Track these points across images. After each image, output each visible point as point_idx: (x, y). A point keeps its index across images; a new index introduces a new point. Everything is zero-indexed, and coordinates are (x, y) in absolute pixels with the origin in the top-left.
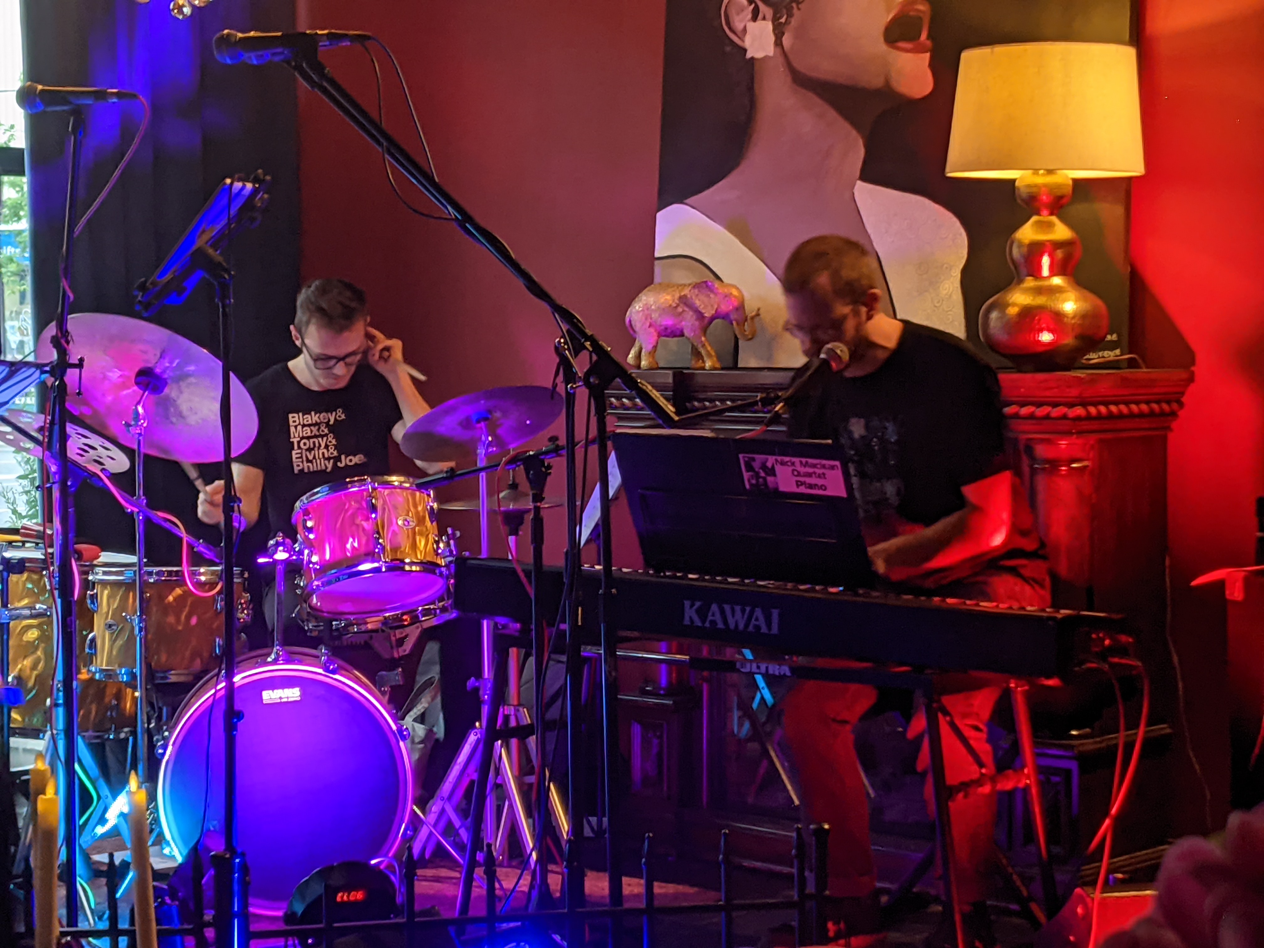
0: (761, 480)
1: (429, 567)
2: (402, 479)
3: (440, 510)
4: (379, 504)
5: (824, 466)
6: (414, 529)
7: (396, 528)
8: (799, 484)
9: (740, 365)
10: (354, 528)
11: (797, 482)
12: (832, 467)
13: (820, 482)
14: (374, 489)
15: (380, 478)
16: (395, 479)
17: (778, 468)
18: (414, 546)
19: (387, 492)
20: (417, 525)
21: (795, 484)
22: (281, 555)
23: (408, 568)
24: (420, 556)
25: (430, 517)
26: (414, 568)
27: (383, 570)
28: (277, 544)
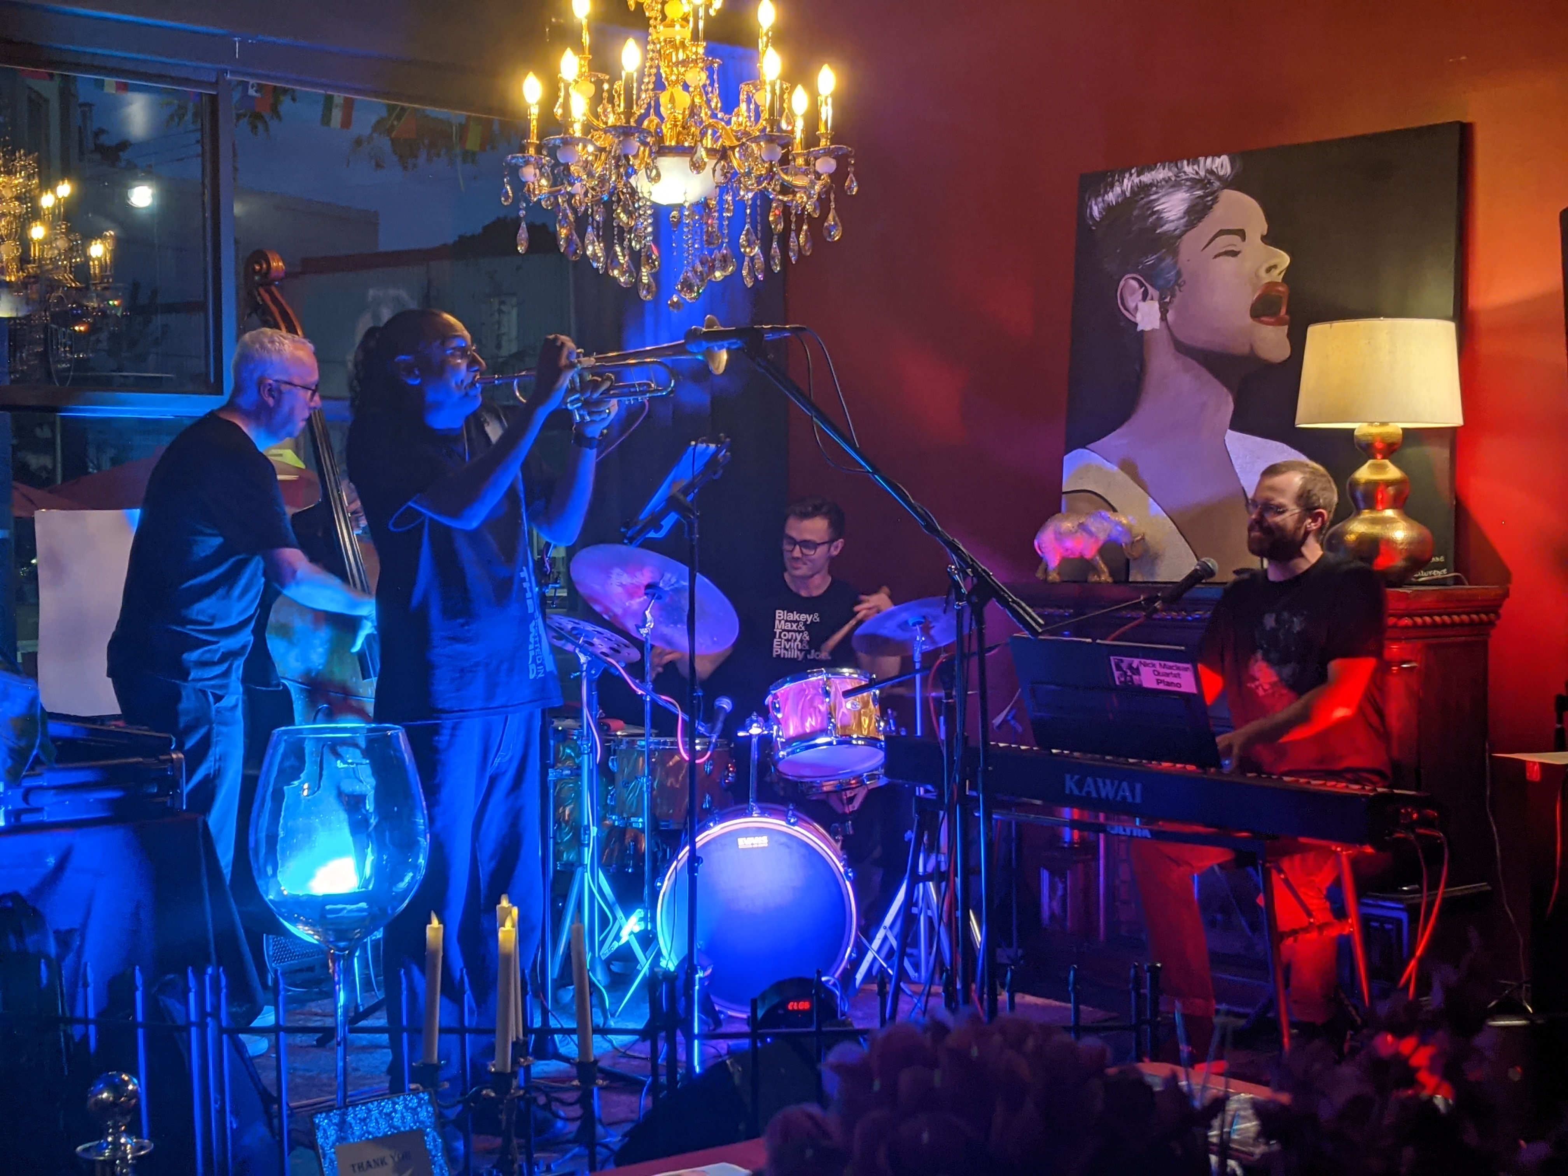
0: (1128, 678)
1: (871, 741)
3: (882, 696)
4: (832, 691)
5: (1178, 668)
6: (860, 712)
7: (846, 711)
8: (1159, 682)
9: (1130, 580)
10: (812, 710)
11: (1157, 680)
12: (1186, 669)
13: (1176, 680)
14: (828, 679)
15: (832, 670)
16: (845, 671)
17: (1142, 668)
18: (860, 724)
19: (838, 681)
20: (862, 708)
21: (1155, 682)
22: (755, 730)
23: (854, 742)
24: (865, 733)
25: (874, 702)
26: (860, 742)
27: (835, 743)
28: (753, 722)
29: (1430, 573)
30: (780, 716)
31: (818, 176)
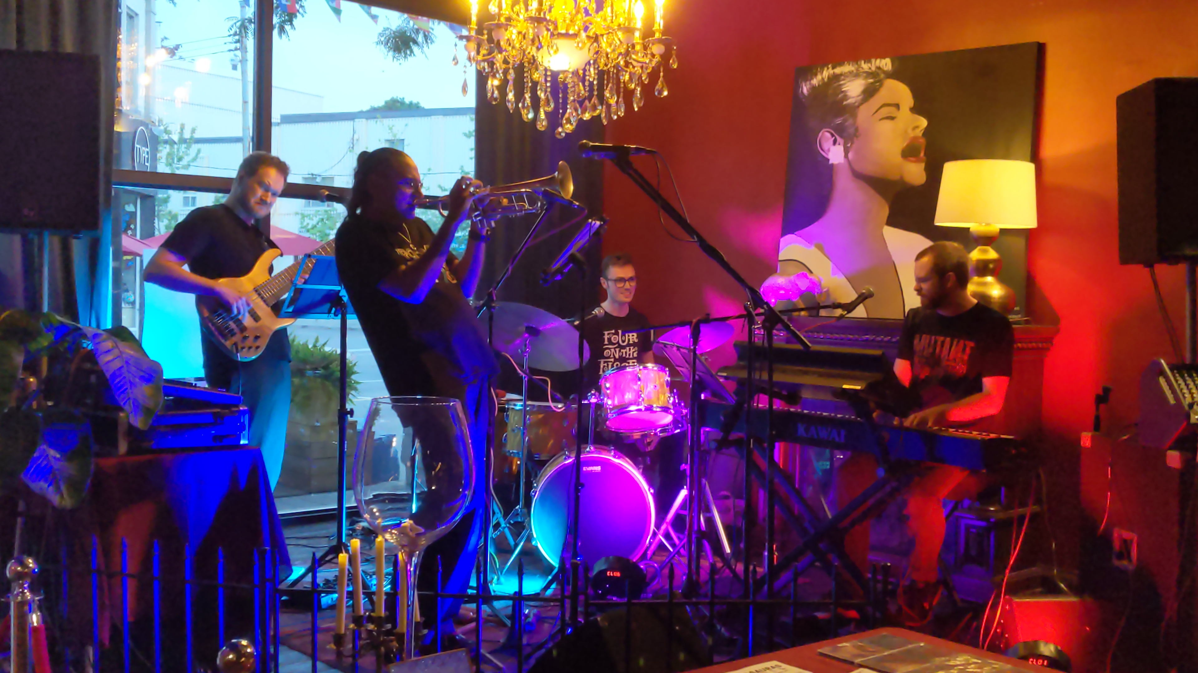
1: (665, 409)
2: (653, 365)
3: (671, 381)
4: (642, 377)
7: (650, 389)
10: (629, 389)
16: (650, 365)
18: (658, 399)
20: (661, 388)
22: (593, 400)
23: (655, 409)
24: (661, 404)
25: (667, 385)
26: (659, 410)
29: (1016, 316)
30: (608, 392)
31: (653, 56)
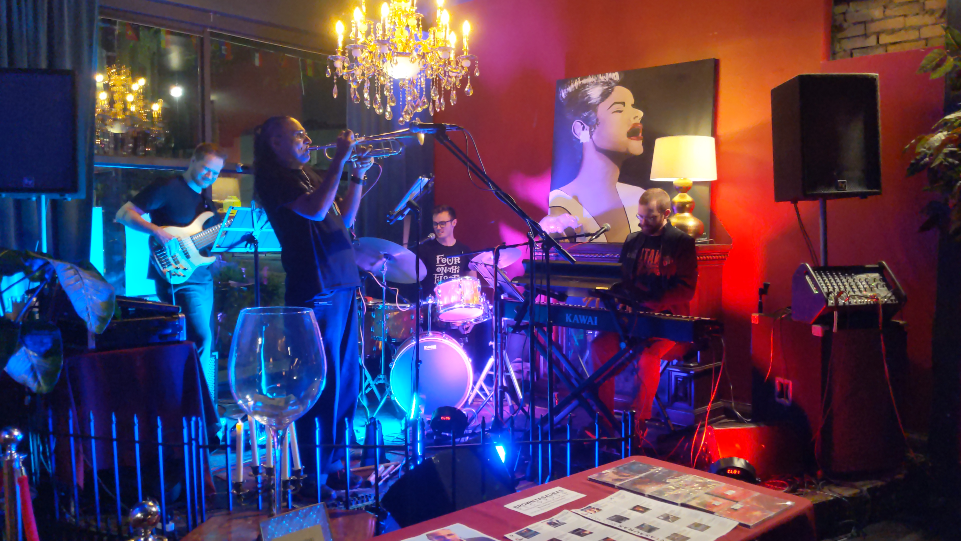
1: (478, 306)
3: (481, 287)
4: (462, 286)
6: (473, 295)
7: (467, 294)
10: (454, 293)
18: (473, 299)
19: (465, 282)
20: (475, 292)
22: (430, 302)
23: (471, 306)
24: (475, 303)
25: (479, 290)
26: (473, 307)
27: (463, 307)
28: (429, 298)
29: (702, 239)
30: (440, 296)
31: (463, 67)
